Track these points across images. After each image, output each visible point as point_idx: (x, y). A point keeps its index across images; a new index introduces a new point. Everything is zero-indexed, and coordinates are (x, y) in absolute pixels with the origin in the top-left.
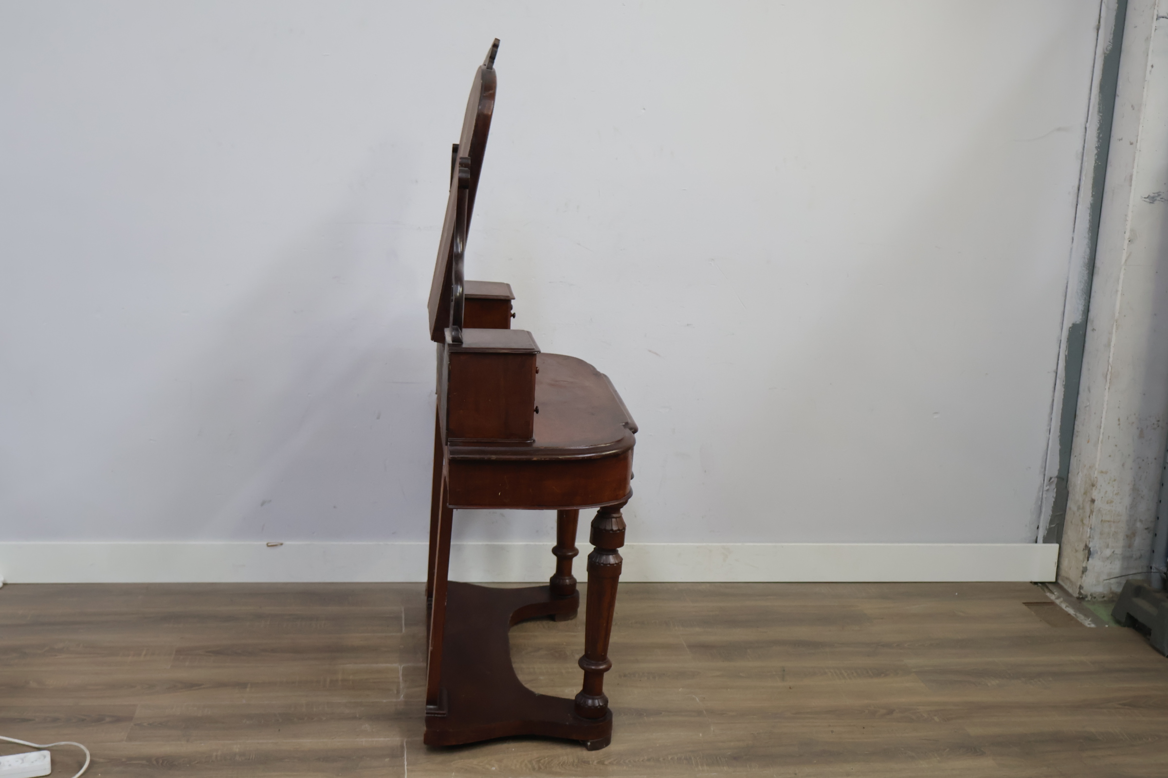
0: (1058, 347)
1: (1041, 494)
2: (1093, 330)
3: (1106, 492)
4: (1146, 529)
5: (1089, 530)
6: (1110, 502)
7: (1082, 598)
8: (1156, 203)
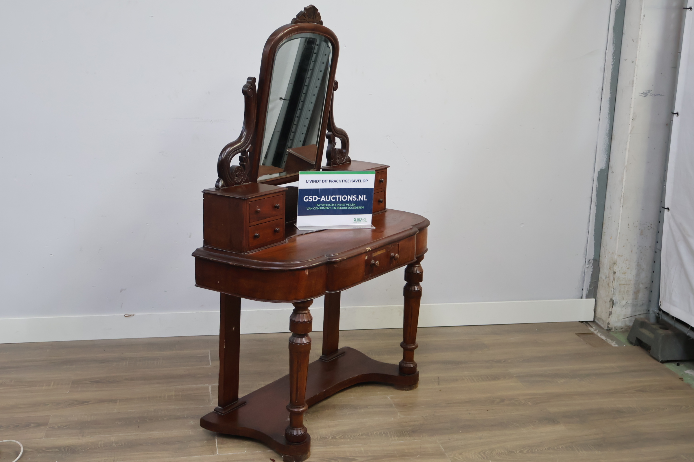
0: (592, 183)
1: (584, 269)
2: (613, 172)
3: (622, 267)
4: (645, 288)
5: (612, 290)
6: (624, 273)
7: (609, 330)
8: (647, 96)
